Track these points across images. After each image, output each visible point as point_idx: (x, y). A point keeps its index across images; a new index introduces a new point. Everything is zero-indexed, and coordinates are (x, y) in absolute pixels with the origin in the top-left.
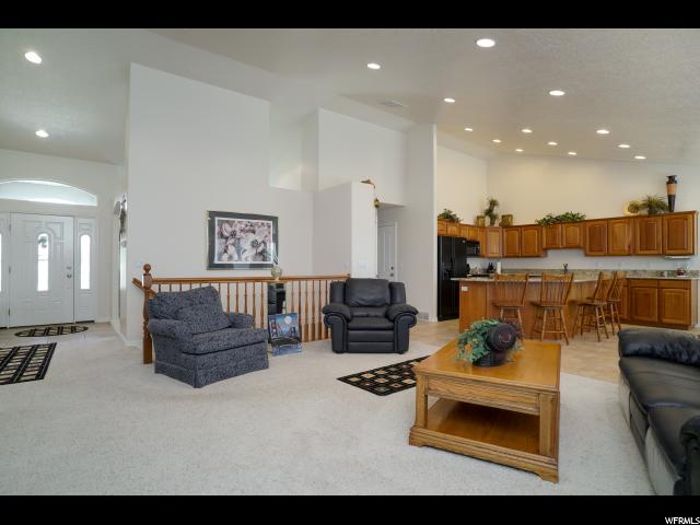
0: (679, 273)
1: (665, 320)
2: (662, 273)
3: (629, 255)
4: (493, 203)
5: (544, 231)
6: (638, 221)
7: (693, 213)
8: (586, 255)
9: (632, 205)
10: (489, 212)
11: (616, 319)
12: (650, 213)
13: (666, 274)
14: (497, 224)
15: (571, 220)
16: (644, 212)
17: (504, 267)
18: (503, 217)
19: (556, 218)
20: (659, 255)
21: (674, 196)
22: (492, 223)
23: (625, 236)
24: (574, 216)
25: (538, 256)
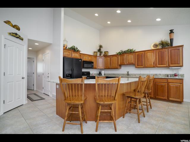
0: (175, 75)
1: (170, 99)
2: (168, 76)
3: (154, 67)
4: (101, 47)
5: (119, 57)
6: (157, 51)
7: (182, 46)
8: (136, 67)
9: (154, 45)
10: (99, 50)
11: (148, 97)
12: (162, 47)
13: (169, 76)
14: (102, 55)
15: (130, 52)
16: (160, 47)
17: (105, 73)
18: (105, 52)
19: (124, 52)
20: (166, 67)
21: (173, 39)
22: (100, 55)
23: (152, 58)
24: (131, 50)
25: (117, 68)
